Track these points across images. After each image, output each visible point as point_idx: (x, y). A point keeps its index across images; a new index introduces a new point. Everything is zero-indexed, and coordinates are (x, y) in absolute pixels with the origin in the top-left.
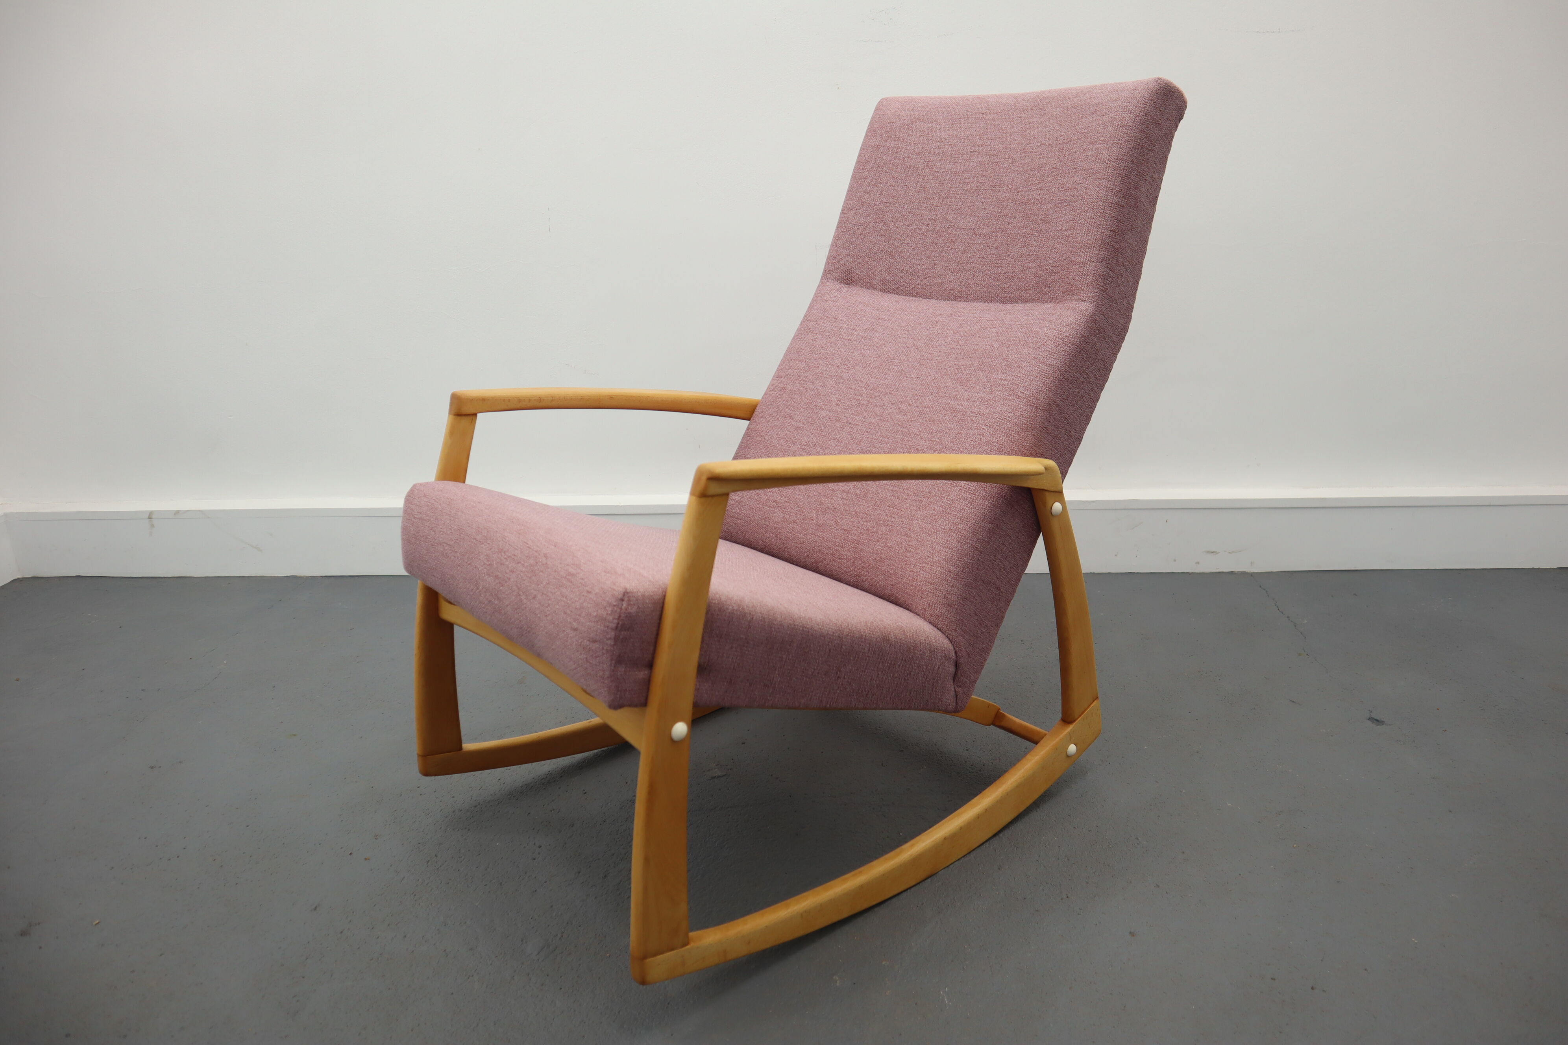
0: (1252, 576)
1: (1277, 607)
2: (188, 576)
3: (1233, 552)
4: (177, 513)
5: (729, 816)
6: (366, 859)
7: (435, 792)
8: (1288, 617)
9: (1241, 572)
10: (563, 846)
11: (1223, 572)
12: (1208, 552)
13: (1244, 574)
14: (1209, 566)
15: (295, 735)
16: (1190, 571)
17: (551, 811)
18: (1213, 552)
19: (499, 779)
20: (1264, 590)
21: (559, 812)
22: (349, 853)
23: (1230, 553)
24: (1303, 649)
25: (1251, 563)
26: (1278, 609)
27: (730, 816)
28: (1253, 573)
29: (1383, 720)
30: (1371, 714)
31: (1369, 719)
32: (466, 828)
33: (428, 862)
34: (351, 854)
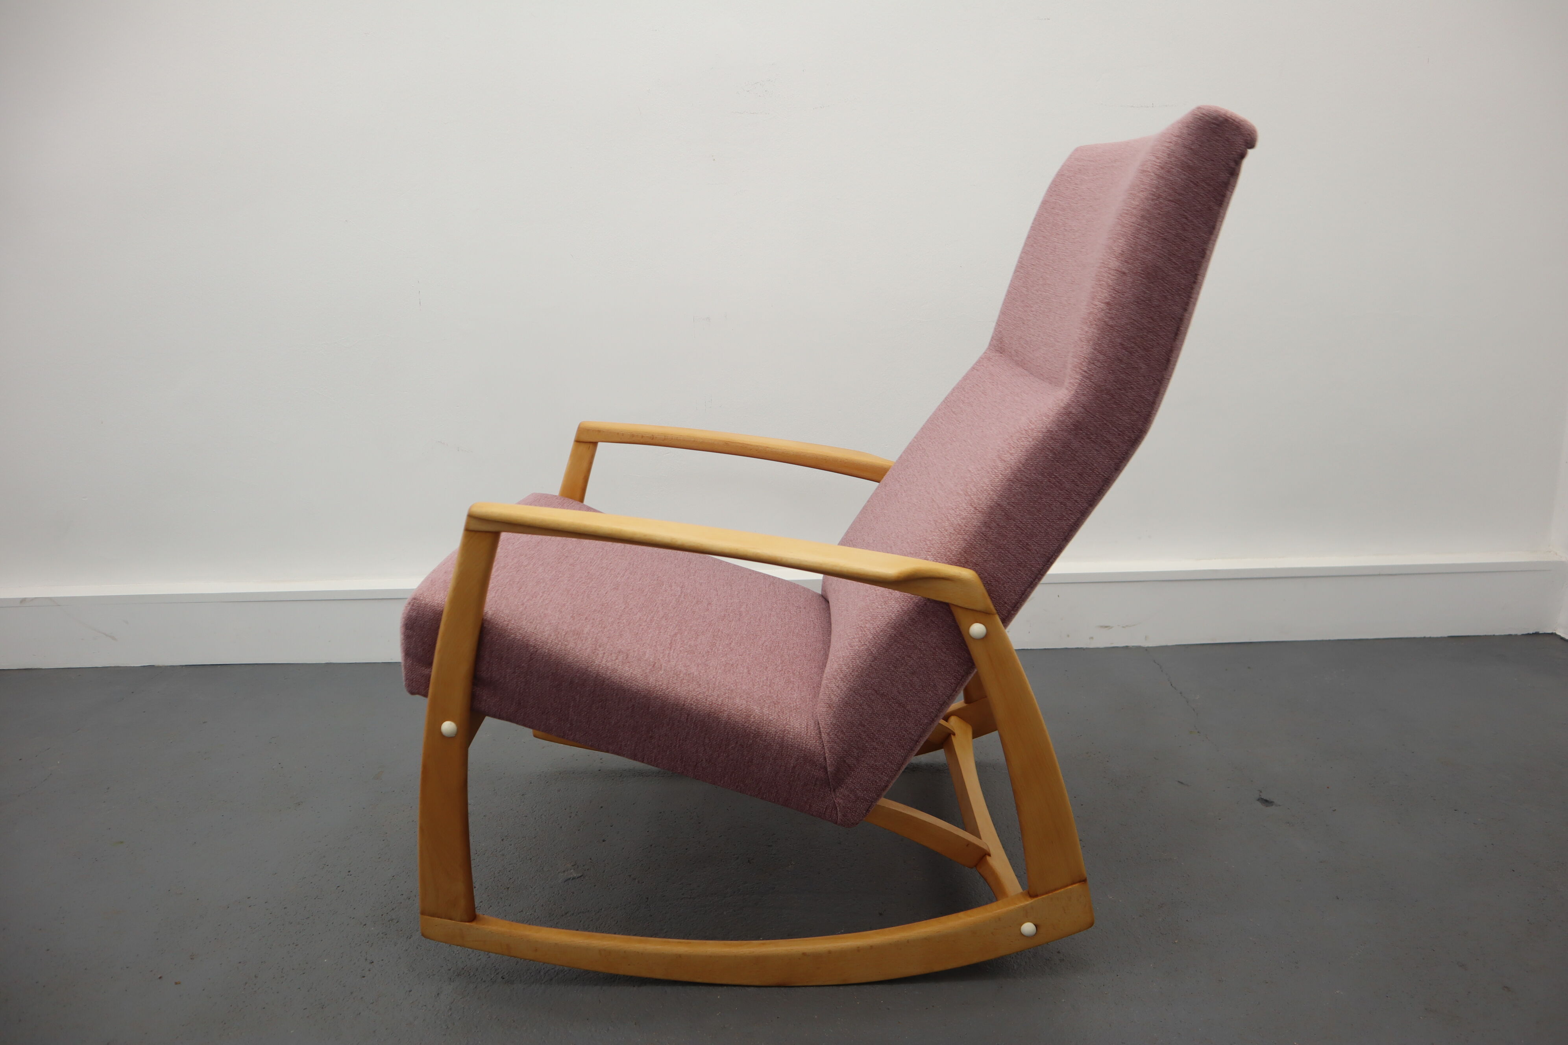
0: (1146, 650)
1: (1171, 683)
2: (36, 668)
3: (1127, 626)
4: (23, 600)
5: (580, 922)
6: (176, 983)
7: (266, 903)
8: (1181, 693)
9: (1136, 646)
10: (397, 961)
11: (1117, 647)
12: (1102, 627)
13: (1139, 648)
14: (1102, 641)
15: (122, 842)
16: (1084, 646)
17: (389, 921)
18: (1106, 627)
19: (338, 887)
20: (1158, 664)
21: (398, 922)
22: (159, 976)
23: (1123, 627)
24: (1195, 727)
25: (1146, 637)
26: (1171, 685)
27: (582, 923)
28: (1148, 647)
29: (1272, 800)
30: (1261, 794)
31: (1258, 800)
32: (293, 943)
33: (246, 983)
34: (160, 978)
